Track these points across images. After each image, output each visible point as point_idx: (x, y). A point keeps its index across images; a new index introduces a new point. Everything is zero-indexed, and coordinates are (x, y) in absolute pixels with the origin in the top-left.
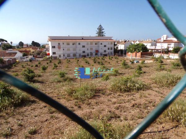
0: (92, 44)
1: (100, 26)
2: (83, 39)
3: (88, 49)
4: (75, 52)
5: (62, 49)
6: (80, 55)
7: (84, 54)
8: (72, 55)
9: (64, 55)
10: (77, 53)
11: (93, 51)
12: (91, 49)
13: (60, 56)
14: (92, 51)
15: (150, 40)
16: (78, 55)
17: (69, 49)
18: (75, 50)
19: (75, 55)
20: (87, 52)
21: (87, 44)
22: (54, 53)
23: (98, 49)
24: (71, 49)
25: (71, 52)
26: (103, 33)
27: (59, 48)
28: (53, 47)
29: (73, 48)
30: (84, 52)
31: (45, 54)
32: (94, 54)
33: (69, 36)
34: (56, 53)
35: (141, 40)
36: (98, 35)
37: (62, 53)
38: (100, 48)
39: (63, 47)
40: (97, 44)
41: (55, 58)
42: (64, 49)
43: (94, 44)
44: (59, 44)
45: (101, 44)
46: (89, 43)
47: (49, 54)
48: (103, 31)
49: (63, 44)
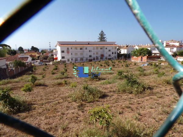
0: (98, 49)
1: (102, 31)
2: (89, 44)
3: (94, 54)
4: (82, 56)
5: (70, 53)
6: (87, 59)
7: (90, 58)
8: (79, 59)
9: (72, 59)
10: (84, 57)
11: (99, 55)
12: (97, 53)
13: (68, 60)
14: (97, 55)
15: (149, 45)
16: (85, 59)
17: (77, 53)
18: (82, 54)
19: (82, 59)
20: (94, 56)
21: (94, 49)
22: (63, 57)
23: (103, 54)
24: (79, 54)
25: (79, 56)
26: (104, 38)
27: (68, 52)
28: (63, 52)
29: (80, 52)
30: (90, 56)
31: (52, 59)
32: (99, 58)
33: (76, 42)
34: (65, 57)
35: (140, 45)
36: (100, 40)
37: (71, 57)
38: (105, 52)
39: (72, 52)
40: (102, 49)
41: (64, 62)
42: (72, 54)
43: (99, 48)
44: (68, 49)
45: (106, 49)
46: (95, 48)
47: (56, 59)
48: (105, 36)
49: (71, 48)
